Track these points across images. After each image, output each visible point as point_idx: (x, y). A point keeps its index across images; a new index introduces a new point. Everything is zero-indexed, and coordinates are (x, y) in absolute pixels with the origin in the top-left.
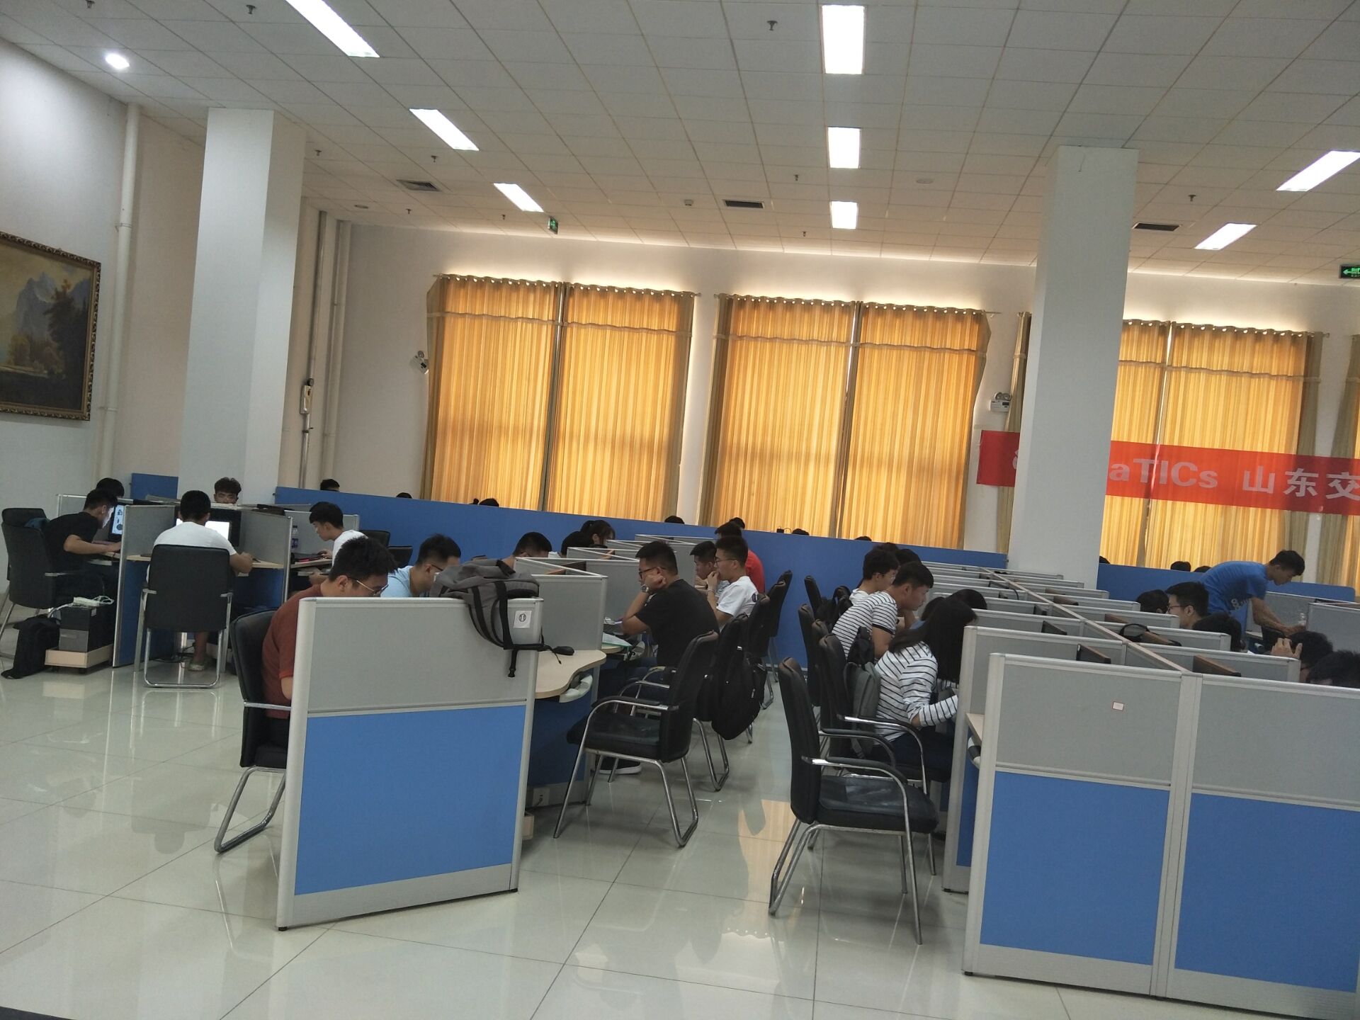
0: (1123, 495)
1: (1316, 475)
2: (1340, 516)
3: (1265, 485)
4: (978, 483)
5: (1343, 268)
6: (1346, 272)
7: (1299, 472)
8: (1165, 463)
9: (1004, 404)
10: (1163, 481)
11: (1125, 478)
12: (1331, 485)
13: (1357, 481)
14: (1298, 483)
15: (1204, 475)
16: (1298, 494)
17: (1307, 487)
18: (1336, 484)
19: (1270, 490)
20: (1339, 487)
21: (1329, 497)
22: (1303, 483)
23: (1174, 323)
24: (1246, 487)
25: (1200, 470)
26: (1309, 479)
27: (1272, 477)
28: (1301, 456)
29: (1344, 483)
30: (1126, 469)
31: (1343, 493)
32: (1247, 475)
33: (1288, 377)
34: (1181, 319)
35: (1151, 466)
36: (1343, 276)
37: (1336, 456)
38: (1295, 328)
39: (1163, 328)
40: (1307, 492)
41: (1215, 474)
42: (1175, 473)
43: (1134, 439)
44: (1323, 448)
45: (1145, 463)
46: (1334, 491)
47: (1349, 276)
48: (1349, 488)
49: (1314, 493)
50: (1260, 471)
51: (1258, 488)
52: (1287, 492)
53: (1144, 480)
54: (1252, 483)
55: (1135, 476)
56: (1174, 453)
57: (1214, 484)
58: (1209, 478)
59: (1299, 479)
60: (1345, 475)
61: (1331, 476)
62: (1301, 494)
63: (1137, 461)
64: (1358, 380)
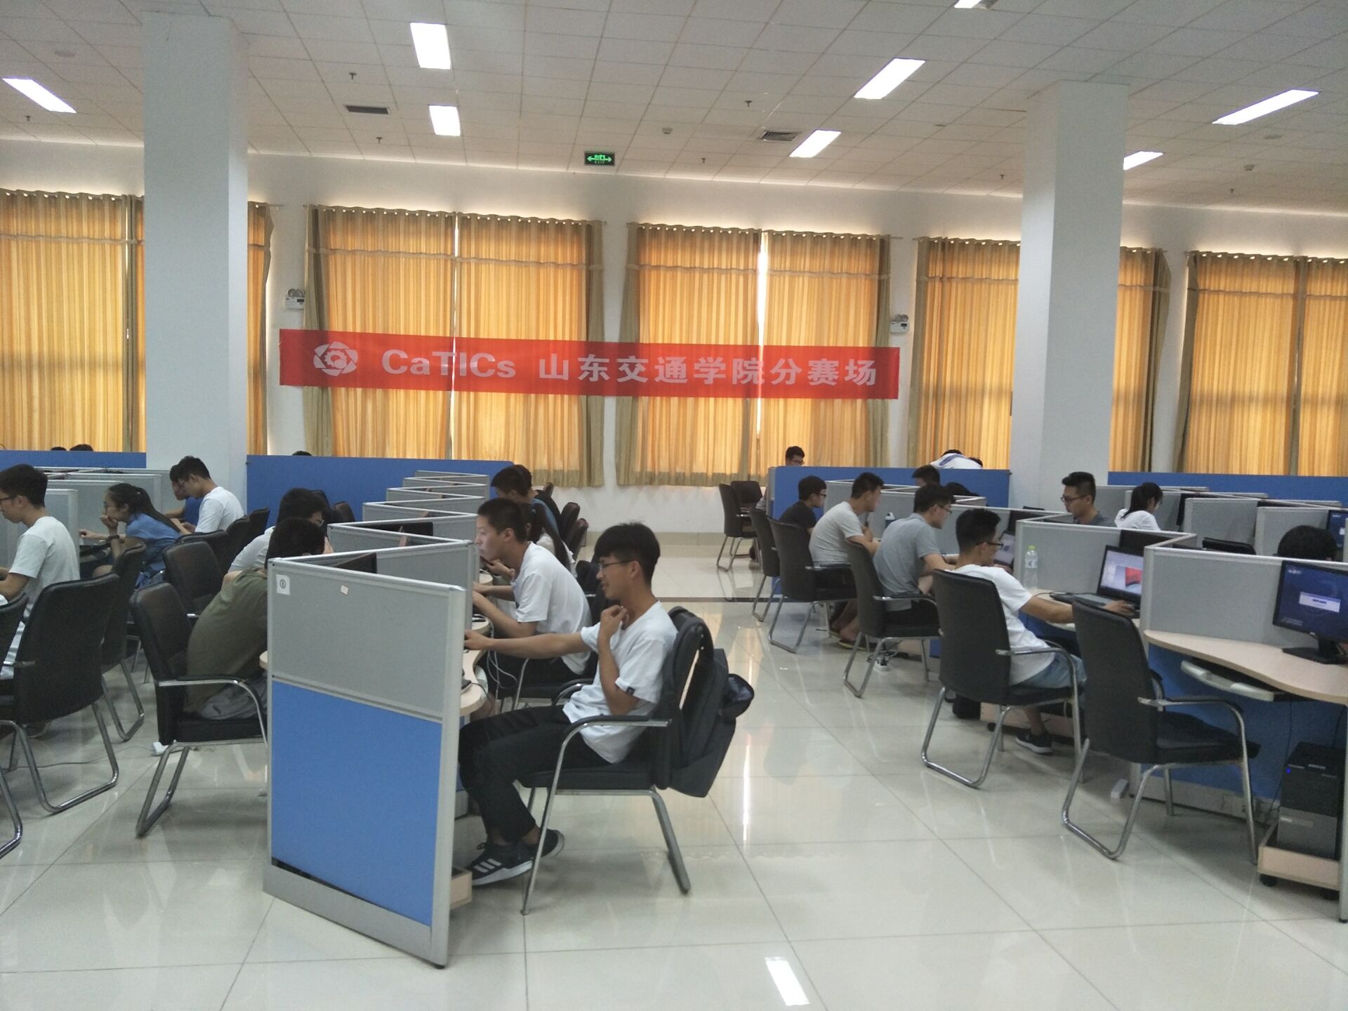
0: (427, 388)
1: (607, 361)
2: (631, 398)
3: (560, 372)
4: (282, 383)
5: (587, 155)
6: (590, 159)
7: (591, 358)
8: (463, 356)
9: (298, 301)
10: (463, 373)
11: (426, 371)
12: (621, 369)
13: (642, 364)
14: (590, 369)
15: (501, 365)
16: (591, 379)
17: (600, 372)
18: (625, 368)
19: (565, 376)
20: (628, 371)
21: (620, 380)
22: (596, 368)
23: (460, 214)
24: (542, 375)
25: (498, 361)
26: (601, 365)
27: (566, 364)
28: (592, 343)
29: (632, 366)
30: (426, 362)
31: (632, 376)
32: (542, 362)
33: (572, 266)
34: (467, 211)
35: (450, 359)
36: (587, 163)
37: (624, 341)
38: (577, 217)
39: (449, 219)
40: (600, 377)
41: (511, 364)
42: (474, 364)
43: (432, 333)
44: (612, 334)
45: (444, 355)
46: (624, 374)
47: (592, 163)
48: (637, 371)
49: (606, 377)
50: (554, 358)
51: (554, 375)
52: (581, 378)
53: (445, 373)
54: (548, 371)
55: (435, 369)
56: (471, 346)
57: (512, 373)
58: (507, 367)
59: (591, 365)
60: (632, 359)
61: (620, 360)
62: (595, 379)
63: (435, 354)
64: (636, 267)
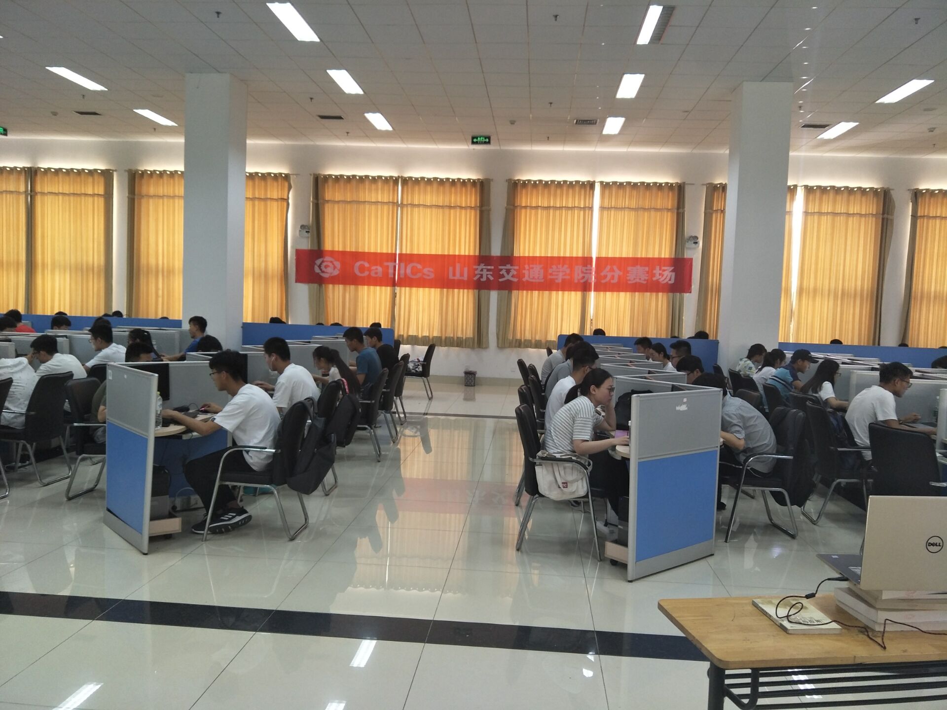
0: (381, 285)
1: (493, 267)
2: (507, 291)
3: (462, 275)
4: (296, 282)
5: (473, 138)
6: (475, 140)
7: (482, 266)
8: (403, 265)
9: (307, 232)
10: (402, 276)
11: (380, 275)
12: (501, 273)
13: (514, 269)
14: (481, 273)
15: (426, 271)
16: (482, 280)
17: (487, 275)
18: (503, 272)
19: (465, 278)
20: (505, 274)
21: (501, 280)
22: (485, 273)
23: (402, 177)
24: (451, 277)
25: (424, 268)
26: (488, 270)
27: (466, 270)
28: (483, 256)
29: (508, 271)
30: (380, 269)
31: (508, 277)
32: (451, 269)
33: (471, 208)
34: (407, 175)
35: (395, 267)
36: (473, 143)
37: (503, 255)
38: (474, 176)
39: (395, 181)
40: (488, 278)
41: (431, 270)
42: (409, 271)
43: (385, 251)
44: (496, 251)
45: (391, 264)
46: (503, 276)
47: (477, 143)
48: (511, 274)
49: (492, 278)
50: (458, 266)
51: (458, 277)
52: (475, 279)
53: (391, 276)
54: (454, 275)
55: (386, 273)
56: (407, 258)
57: (432, 276)
58: (429, 272)
59: (482, 270)
60: (508, 267)
61: (500, 267)
62: (484, 279)
63: (386, 264)
64: (512, 207)
